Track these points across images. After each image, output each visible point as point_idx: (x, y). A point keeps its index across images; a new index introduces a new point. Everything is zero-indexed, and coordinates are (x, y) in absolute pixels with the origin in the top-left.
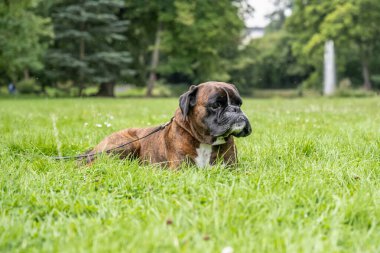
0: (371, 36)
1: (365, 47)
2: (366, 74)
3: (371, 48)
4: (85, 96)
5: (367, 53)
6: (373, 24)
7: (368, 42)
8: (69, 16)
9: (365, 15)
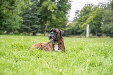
0: (98, 24)
1: (96, 26)
2: (96, 33)
3: (98, 26)
4: (29, 35)
5: (97, 28)
6: (98, 21)
7: (97, 25)
8: (27, 16)
9: (96, 19)
